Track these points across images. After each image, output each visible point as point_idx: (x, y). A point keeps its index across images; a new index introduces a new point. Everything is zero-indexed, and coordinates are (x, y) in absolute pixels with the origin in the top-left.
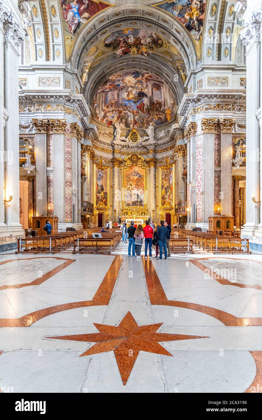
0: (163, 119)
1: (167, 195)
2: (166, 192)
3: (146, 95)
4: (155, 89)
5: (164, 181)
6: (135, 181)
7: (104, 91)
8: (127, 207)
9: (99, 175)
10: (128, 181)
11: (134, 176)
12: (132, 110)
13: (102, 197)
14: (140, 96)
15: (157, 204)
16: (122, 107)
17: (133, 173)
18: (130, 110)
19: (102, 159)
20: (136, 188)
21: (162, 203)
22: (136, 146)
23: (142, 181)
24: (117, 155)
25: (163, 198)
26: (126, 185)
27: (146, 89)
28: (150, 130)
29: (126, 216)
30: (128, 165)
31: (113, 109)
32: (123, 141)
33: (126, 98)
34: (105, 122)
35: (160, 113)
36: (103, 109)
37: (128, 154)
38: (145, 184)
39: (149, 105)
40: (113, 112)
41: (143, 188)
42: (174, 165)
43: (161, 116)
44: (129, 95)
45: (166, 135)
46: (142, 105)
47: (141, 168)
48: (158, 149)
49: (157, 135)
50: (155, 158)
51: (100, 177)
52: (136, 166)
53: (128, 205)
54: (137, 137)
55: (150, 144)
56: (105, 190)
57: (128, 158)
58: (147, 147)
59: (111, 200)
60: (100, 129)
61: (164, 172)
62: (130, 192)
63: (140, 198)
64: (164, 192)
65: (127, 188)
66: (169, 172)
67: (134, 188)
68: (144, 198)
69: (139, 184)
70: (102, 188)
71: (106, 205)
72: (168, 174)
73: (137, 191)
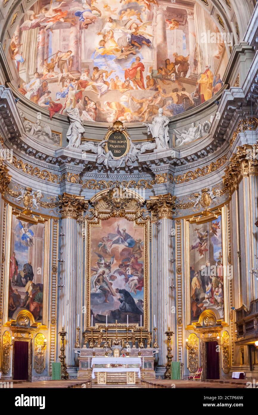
0: (191, 99)
1: (205, 291)
2: (203, 284)
3: (148, 42)
4: (171, 25)
5: (197, 253)
6: (118, 255)
7: (42, 25)
8: (97, 325)
9: (21, 235)
10: (100, 256)
11: (117, 242)
12: (112, 80)
13: (27, 297)
14: (133, 45)
15: (179, 316)
16: (88, 72)
17: (114, 235)
18: (108, 80)
19: (31, 196)
20: (121, 274)
21: (192, 312)
22: (123, 166)
23: (136, 255)
24: (73, 188)
25: (195, 299)
26: (96, 267)
27: (149, 27)
28: (159, 125)
29: (93, 349)
30: (101, 216)
31: (65, 74)
32: (89, 152)
33: (98, 51)
34: (44, 105)
35: (185, 85)
36: (38, 71)
37: (102, 185)
39: (155, 68)
40: (65, 83)
41: (139, 274)
42: (223, 209)
43: (185, 93)
44: (105, 42)
45: (201, 137)
46: (137, 68)
47: (135, 221)
48: (181, 172)
49: (176, 138)
50: (171, 196)
52: (120, 217)
53: (99, 319)
54: (126, 144)
55: (159, 159)
56: (38, 278)
57: (100, 196)
58: (151, 166)
59: (53, 306)
60: (29, 121)
61: (196, 230)
62: (104, 285)
63: (132, 301)
64: (196, 284)
65: (96, 274)
66: (211, 228)
67: (116, 273)
68: (144, 300)
69: (129, 265)
70: (28, 273)
71: (37, 319)
72: (207, 235)
73: (124, 282)
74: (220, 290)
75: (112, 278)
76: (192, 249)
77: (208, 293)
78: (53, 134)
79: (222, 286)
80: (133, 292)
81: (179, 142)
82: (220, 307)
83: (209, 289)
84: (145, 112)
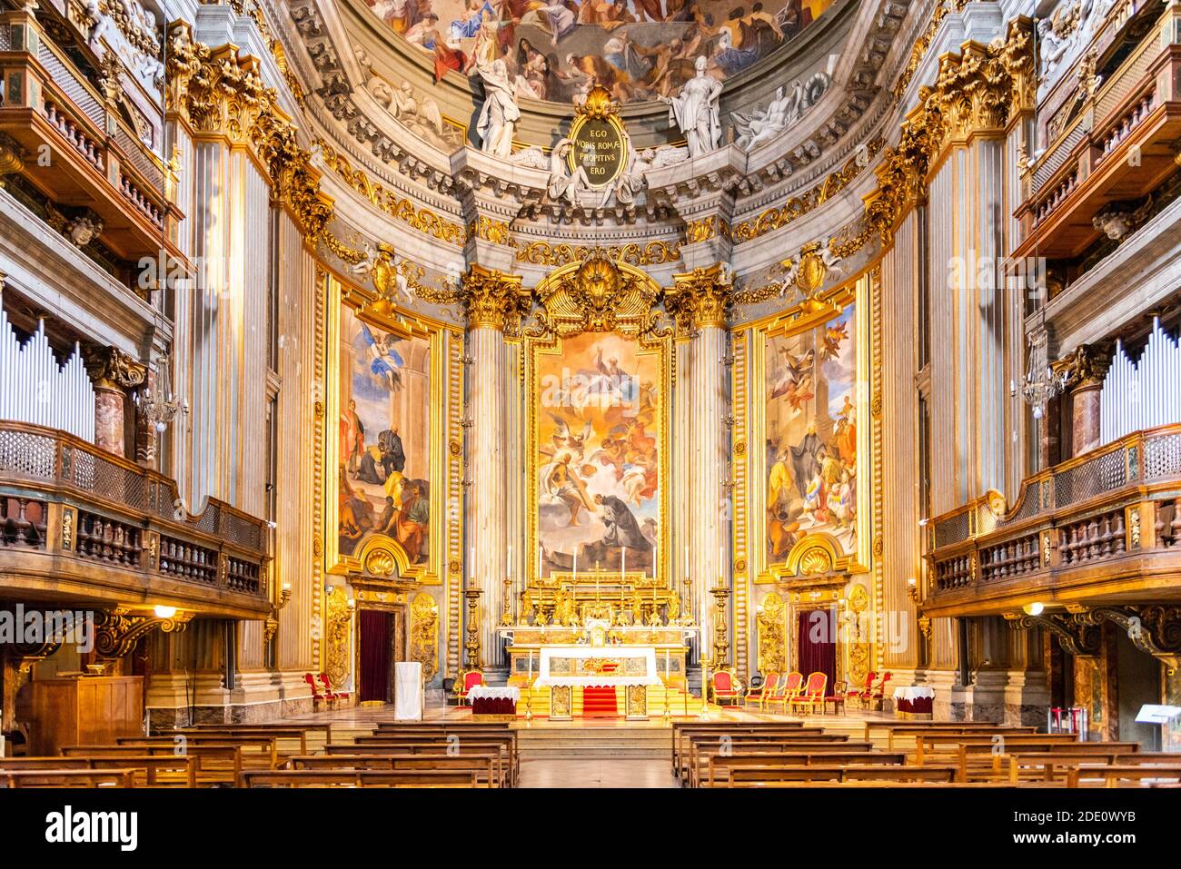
0: (776, 28)
1: (803, 495)
2: (800, 477)
5: (786, 407)
6: (601, 419)
8: (554, 576)
9: (371, 362)
10: (559, 421)
13: (390, 510)
15: (738, 555)
19: (394, 269)
20: (606, 461)
21: (770, 544)
22: (612, 205)
23: (640, 418)
24: (493, 255)
25: (779, 513)
26: (551, 445)
28: (698, 98)
29: (543, 629)
30: (562, 328)
34: (421, 47)
37: (563, 256)
38: (659, 439)
41: (648, 462)
42: (861, 285)
43: (761, 15)
47: (636, 341)
48: (748, 213)
51: (377, 378)
52: (605, 330)
53: (558, 562)
54: (618, 150)
55: (697, 179)
56: (415, 467)
57: (559, 282)
58: (676, 201)
59: (454, 531)
60: (384, 79)
61: (784, 350)
62: (568, 486)
63: (630, 522)
64: (781, 480)
65: (551, 461)
66: (822, 342)
67: (595, 460)
68: (658, 520)
69: (624, 441)
70: (392, 453)
71: (416, 560)
72: (811, 361)
73: (613, 480)
74: (845, 489)
75: (587, 470)
76: (773, 397)
77: (811, 497)
78: (445, 125)
79: (852, 478)
80: (633, 501)
81: (744, 142)
82: (843, 529)
83: (815, 489)
84: (663, 77)
